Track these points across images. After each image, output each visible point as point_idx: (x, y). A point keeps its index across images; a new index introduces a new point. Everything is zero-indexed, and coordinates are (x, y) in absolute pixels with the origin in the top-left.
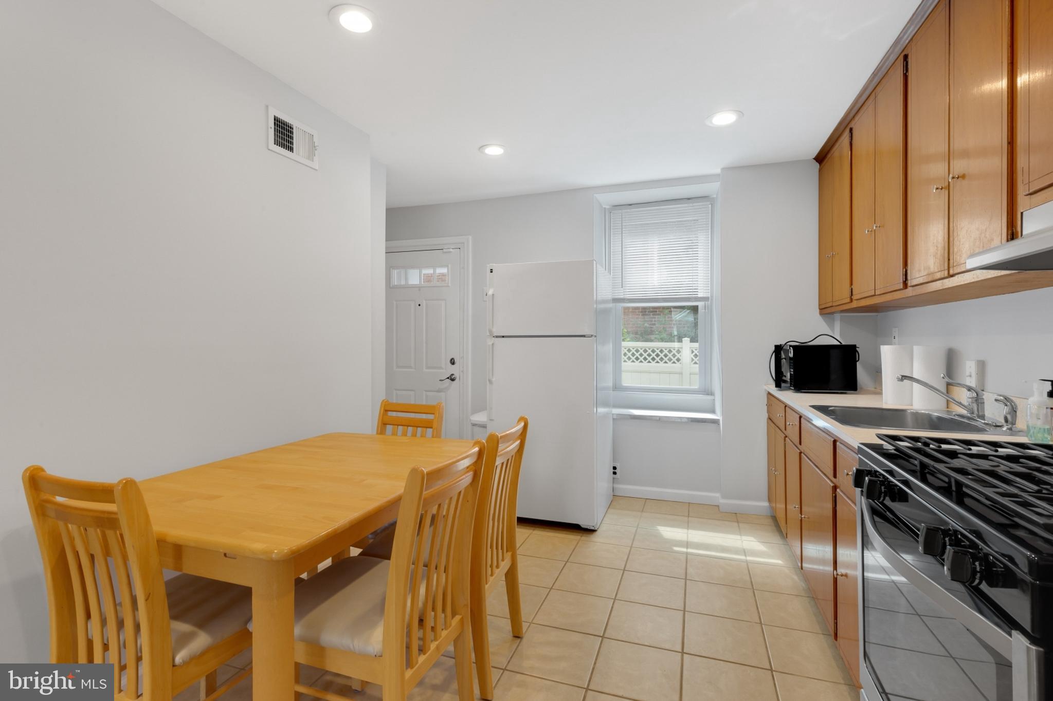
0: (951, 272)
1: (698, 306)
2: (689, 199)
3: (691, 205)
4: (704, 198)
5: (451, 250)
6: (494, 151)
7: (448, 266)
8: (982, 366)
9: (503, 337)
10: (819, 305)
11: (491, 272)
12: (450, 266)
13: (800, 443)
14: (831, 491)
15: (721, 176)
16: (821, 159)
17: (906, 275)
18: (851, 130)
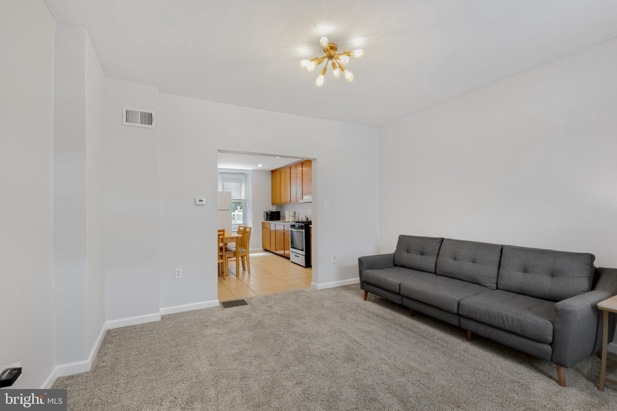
1: (242, 202)
3: (241, 175)
13: (275, 229)
14: (283, 233)
15: (251, 171)
16: (272, 171)
17: (291, 200)
18: (280, 171)
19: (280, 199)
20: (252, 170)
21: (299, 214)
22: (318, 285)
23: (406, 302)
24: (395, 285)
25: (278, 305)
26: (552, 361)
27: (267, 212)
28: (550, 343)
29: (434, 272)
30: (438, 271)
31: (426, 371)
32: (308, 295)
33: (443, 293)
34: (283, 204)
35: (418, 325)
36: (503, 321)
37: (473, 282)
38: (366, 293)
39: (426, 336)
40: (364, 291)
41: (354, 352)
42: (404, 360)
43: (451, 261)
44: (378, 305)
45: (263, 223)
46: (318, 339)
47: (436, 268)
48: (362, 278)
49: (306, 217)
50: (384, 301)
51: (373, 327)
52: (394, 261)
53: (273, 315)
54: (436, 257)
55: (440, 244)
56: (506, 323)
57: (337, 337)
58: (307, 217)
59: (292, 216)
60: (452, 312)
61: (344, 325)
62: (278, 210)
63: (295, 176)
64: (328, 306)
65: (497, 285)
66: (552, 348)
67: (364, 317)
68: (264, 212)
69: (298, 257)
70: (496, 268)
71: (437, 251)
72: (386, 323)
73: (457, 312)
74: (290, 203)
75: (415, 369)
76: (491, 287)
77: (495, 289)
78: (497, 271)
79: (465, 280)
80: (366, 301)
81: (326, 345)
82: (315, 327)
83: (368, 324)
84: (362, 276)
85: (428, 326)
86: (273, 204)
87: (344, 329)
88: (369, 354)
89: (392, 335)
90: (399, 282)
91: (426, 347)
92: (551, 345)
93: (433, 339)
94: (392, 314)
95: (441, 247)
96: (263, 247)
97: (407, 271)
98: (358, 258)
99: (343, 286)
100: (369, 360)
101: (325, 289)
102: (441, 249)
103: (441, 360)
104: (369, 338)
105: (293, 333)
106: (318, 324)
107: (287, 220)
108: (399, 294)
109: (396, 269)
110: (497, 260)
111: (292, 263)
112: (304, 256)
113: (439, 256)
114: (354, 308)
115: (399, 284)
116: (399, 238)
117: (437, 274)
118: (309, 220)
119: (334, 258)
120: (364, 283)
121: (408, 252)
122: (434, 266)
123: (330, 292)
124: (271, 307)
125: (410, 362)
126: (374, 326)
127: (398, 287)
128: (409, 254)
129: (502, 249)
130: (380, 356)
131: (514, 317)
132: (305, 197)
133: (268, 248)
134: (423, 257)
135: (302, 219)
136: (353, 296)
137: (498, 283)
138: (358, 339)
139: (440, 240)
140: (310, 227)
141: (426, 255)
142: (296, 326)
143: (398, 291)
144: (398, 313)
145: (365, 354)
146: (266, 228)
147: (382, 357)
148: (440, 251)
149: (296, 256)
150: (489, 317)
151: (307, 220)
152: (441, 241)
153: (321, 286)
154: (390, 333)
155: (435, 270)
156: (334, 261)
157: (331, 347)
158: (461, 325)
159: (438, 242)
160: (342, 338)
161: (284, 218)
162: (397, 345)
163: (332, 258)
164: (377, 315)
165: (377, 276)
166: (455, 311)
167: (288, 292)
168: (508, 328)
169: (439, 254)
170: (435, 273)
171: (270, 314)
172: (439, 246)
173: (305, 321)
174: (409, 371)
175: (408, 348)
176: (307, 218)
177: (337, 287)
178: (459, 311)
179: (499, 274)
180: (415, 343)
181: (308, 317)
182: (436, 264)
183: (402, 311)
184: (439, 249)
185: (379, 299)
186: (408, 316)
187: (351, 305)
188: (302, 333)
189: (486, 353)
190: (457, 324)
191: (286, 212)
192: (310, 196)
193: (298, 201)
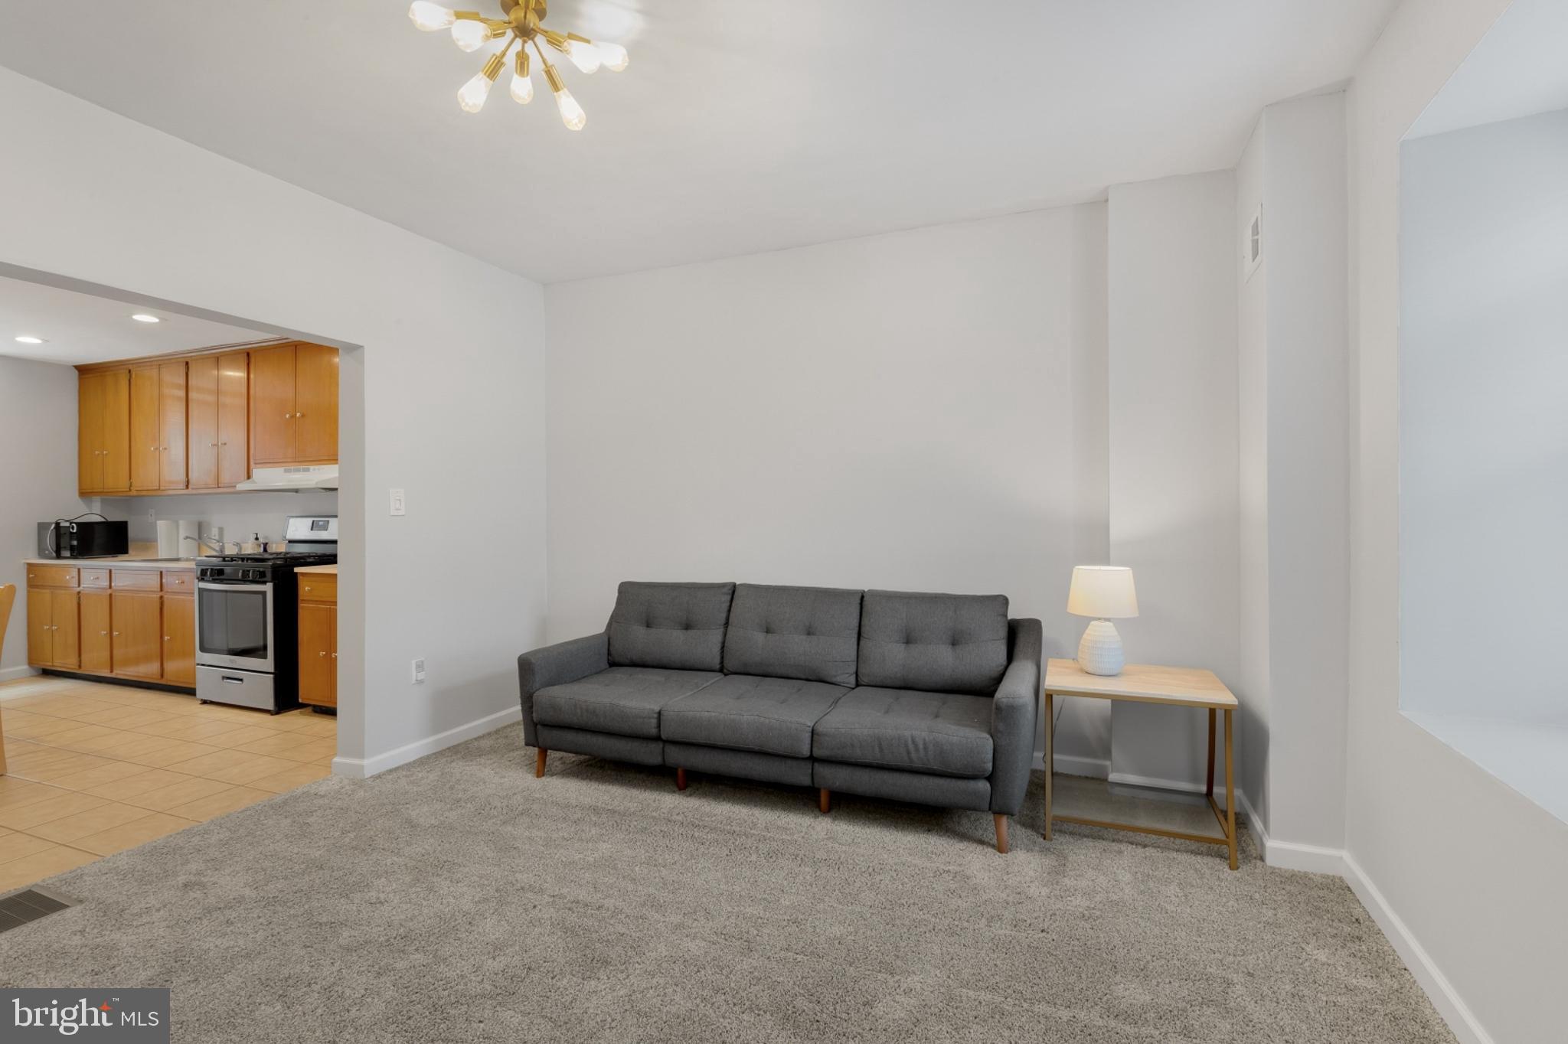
0: (219, 486)
10: (80, 491)
13: (110, 587)
14: (158, 600)
16: (85, 370)
17: (188, 482)
18: (130, 371)
19: (130, 478)
21: (221, 530)
22: (366, 762)
23: (678, 757)
24: (645, 718)
25: (227, 871)
26: (990, 810)
27: (57, 524)
28: (987, 774)
29: (718, 667)
30: (729, 665)
31: (789, 918)
32: (339, 803)
33: (776, 716)
34: (144, 493)
35: (708, 809)
36: (908, 753)
37: (810, 678)
38: (543, 753)
39: (740, 831)
40: (536, 749)
41: (594, 936)
42: (729, 909)
43: (760, 637)
44: (585, 783)
45: (29, 566)
46: (459, 939)
47: (722, 658)
48: (534, 715)
49: (257, 539)
50: (591, 765)
51: (605, 845)
52: (609, 654)
53: (227, 912)
54: (722, 630)
55: (729, 597)
56: (914, 755)
57: (516, 909)
58: (261, 540)
59: (190, 538)
60: (800, 756)
61: (518, 866)
62: (115, 516)
63: (211, 398)
64: (433, 822)
65: (857, 676)
66: (991, 785)
67: (564, 825)
68: (41, 526)
69: (241, 680)
70: (854, 640)
71: (724, 615)
72: (632, 826)
73: (809, 754)
74: (189, 491)
75: (765, 921)
76: (847, 683)
77: (853, 686)
78: (855, 647)
79: (793, 675)
80: (543, 778)
81: (497, 949)
82: (425, 903)
83: (585, 843)
84: (534, 708)
85: (729, 805)
86: (85, 495)
87: (524, 878)
88: (638, 927)
89: (664, 852)
90: (657, 709)
91: (754, 858)
92: (990, 778)
93: (757, 833)
94: (631, 797)
95: (733, 605)
96: (31, 663)
97: (655, 676)
98: (517, 658)
99: (449, 748)
100: (648, 944)
101: (391, 771)
102: (732, 609)
103: (801, 878)
104: (611, 881)
105: (348, 949)
106: (431, 890)
107: (163, 551)
108: (657, 738)
109: (620, 674)
110: (855, 622)
111: (206, 707)
112: (272, 676)
113: (729, 627)
114: (520, 808)
115: (657, 711)
116: (620, 592)
117: (725, 671)
119: (420, 667)
120: (539, 727)
121: (648, 626)
122: (719, 653)
123: (412, 775)
124: (196, 884)
125: (742, 908)
126: (604, 842)
127: (654, 721)
128: (652, 631)
129: (862, 597)
130: (667, 920)
131: (927, 739)
132: (257, 472)
134: (691, 633)
135: (240, 549)
136: (496, 773)
137: (859, 673)
138: (582, 895)
139: (729, 587)
140: (296, 573)
141: (699, 629)
142: (349, 924)
143: (654, 731)
144: (645, 790)
145: (628, 932)
146: (54, 588)
147: (675, 923)
148: (732, 614)
149: (224, 678)
150: (881, 749)
151: (265, 550)
152: (730, 592)
153: (373, 763)
154: (657, 848)
155: (722, 662)
156: (421, 676)
157: (517, 948)
158: (815, 782)
159: (725, 594)
160: (535, 907)
161: (149, 543)
162: (690, 875)
163: (414, 666)
164: (596, 810)
165: (586, 701)
166: (805, 753)
167: (248, 813)
168: (917, 764)
169: (730, 623)
170: (721, 670)
171: (208, 911)
172: (728, 604)
173: (373, 894)
174: (755, 932)
175: (719, 875)
176: (265, 545)
177: (428, 757)
178: (814, 749)
179: (860, 653)
180: (727, 855)
181: (379, 877)
182: (723, 647)
183: (651, 783)
184: (729, 611)
185: (578, 765)
186: (674, 792)
187: (505, 802)
188: (388, 940)
189: (868, 831)
190: (805, 781)
191: (162, 526)
192: (286, 471)
193: (223, 485)
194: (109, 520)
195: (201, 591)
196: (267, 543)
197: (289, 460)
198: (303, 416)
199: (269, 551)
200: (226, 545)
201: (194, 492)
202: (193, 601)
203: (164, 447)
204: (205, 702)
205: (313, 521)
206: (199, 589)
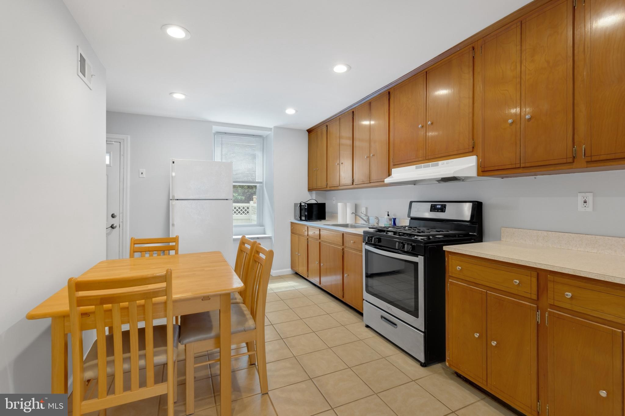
0: (371, 182)
1: (256, 186)
2: (253, 135)
3: (254, 138)
4: (260, 136)
5: (113, 143)
6: (179, 96)
7: (110, 153)
8: (367, 209)
9: (177, 200)
10: (308, 188)
11: (173, 163)
12: (111, 152)
13: (320, 238)
14: (342, 250)
15: (273, 129)
16: (310, 131)
17: (353, 180)
18: (327, 126)
19: (327, 181)
20: (275, 127)
27: (300, 204)
45: (292, 223)
49: (387, 215)
58: (392, 216)
62: (320, 201)
68: (295, 205)
69: (395, 325)
74: (354, 186)
86: (310, 190)
96: (292, 268)
107: (340, 220)
112: (421, 333)
118: (398, 224)
133: (302, 270)
146: (300, 235)
151: (394, 223)
161: (334, 215)
191: (340, 205)
192: (416, 168)
193: (372, 181)
194: (319, 203)
195: (367, 251)
196: (395, 219)
197: (420, 159)
198: (432, 124)
199: (397, 224)
200: (370, 218)
201: (356, 186)
202: (362, 256)
203: (342, 163)
204: (367, 326)
205: (432, 205)
206: (365, 249)
